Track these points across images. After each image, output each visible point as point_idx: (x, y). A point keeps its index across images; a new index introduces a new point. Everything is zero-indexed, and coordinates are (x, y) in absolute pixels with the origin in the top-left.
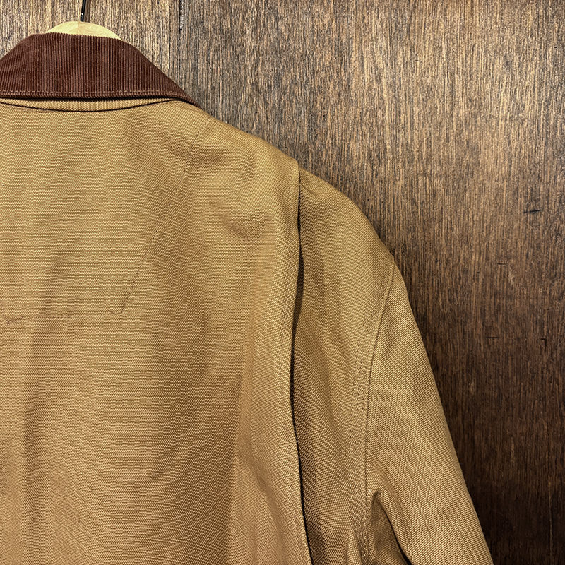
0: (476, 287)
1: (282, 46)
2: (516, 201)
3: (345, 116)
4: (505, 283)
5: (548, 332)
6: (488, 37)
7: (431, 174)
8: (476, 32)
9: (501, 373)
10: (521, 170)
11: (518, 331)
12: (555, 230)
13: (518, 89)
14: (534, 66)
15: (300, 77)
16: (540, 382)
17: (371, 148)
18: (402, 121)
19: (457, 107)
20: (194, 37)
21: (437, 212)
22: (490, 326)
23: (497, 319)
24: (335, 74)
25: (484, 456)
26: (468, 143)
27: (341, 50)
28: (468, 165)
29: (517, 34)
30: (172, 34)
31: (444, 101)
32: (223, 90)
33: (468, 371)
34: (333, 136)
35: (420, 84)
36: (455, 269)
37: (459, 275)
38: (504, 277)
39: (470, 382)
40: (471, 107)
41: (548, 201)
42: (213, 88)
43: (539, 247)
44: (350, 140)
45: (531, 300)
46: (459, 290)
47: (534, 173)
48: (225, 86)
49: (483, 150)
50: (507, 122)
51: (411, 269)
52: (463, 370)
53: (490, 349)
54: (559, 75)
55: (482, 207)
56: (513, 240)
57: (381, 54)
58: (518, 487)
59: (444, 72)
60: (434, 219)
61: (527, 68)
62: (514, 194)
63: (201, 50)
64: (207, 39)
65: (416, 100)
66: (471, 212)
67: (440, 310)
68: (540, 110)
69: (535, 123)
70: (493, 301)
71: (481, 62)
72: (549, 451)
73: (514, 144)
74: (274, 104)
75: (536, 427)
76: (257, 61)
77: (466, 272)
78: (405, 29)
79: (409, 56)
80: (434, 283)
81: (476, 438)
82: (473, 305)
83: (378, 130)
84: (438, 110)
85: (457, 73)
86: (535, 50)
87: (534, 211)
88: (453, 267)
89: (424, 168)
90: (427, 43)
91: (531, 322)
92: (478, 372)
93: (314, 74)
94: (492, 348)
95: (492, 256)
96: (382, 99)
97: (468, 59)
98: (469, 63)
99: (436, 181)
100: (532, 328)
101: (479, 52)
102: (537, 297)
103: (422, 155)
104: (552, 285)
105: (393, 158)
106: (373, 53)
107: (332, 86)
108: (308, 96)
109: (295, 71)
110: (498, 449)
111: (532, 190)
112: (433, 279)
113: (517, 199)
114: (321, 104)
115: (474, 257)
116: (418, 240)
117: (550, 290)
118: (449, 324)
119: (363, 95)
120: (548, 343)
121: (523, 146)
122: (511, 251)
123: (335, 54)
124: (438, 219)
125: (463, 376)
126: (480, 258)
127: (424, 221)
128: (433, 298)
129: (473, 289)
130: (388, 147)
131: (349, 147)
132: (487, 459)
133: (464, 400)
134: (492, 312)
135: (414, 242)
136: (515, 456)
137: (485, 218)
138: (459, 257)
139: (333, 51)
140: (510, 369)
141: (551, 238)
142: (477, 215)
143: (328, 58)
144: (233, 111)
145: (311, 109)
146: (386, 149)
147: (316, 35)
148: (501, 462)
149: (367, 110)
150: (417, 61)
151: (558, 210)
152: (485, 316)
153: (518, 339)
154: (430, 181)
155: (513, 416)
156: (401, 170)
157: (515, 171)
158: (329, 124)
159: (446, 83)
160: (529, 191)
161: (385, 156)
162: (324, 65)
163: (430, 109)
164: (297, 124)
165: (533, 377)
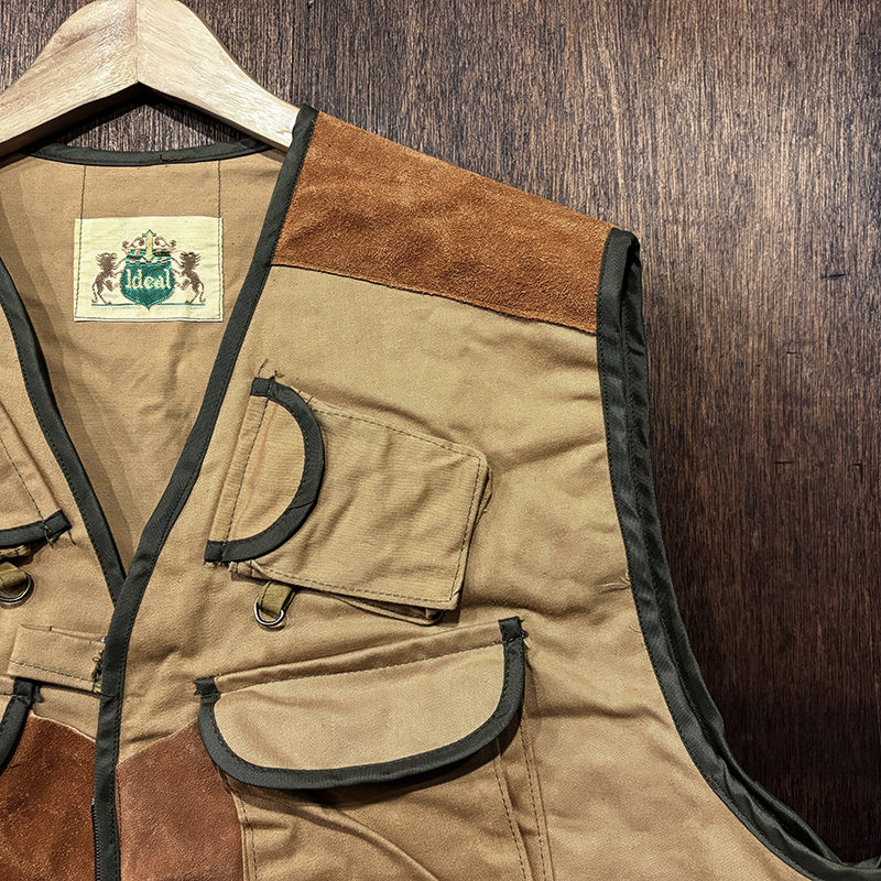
0: (755, 386)
1: (462, 34)
2: (809, 261)
3: (556, 135)
4: (799, 381)
5: (864, 454)
6: (760, 27)
7: (684, 221)
8: (743, 19)
9: (797, 516)
10: (814, 215)
11: (821, 452)
12: (868, 304)
13: (806, 101)
14: (827, 69)
15: (489, 78)
16: (856, 530)
17: (596, 182)
18: (641, 144)
19: (718, 125)
20: (330, 17)
21: (695, 277)
22: (779, 446)
23: (788, 433)
24: (541, 77)
25: (777, 644)
26: (736, 176)
27: (549, 42)
28: (738, 208)
29: (801, 23)
30: (298, 13)
31: (700, 117)
32: (373, 94)
33: (748, 514)
34: (540, 164)
35: (665, 92)
36: (724, 359)
37: (731, 368)
38: (797, 372)
39: (752, 530)
40: (739, 125)
41: (856, 261)
42: (359, 92)
43: (845, 328)
44: (564, 169)
45: (837, 407)
46: (731, 390)
47: (834, 221)
48: (376, 89)
49: (758, 187)
50: (793, 148)
51: (659, 361)
52: (741, 511)
53: (779, 480)
54: (863, 82)
55: (760, 269)
56: (808, 318)
57: (607, 47)
58: (830, 692)
59: (699, 74)
60: (692, 287)
61: (818, 72)
62: (806, 252)
63: (340, 35)
64: (350, 20)
65: (659, 115)
66: (744, 277)
67: (703, 421)
68: (839, 131)
69: (832, 149)
70: (781, 408)
71: (752, 61)
72: (874, 635)
73: (803, 178)
74: (450, 117)
75: (852, 598)
76: (424, 53)
77: (741, 364)
78: (641, 13)
79: (647, 52)
80: (694, 380)
81: (764, 616)
82: (753, 414)
83: (605, 156)
84: (692, 129)
85: (718, 77)
86: (828, 47)
87: (836, 276)
88: (721, 357)
89: (674, 212)
90: (674, 34)
91: (840, 440)
92: (763, 515)
93: (509, 74)
94: (782, 479)
95: (779, 340)
96: (610, 112)
97: (733, 57)
98: (734, 63)
99: (693, 231)
100: (840, 448)
101: (748, 49)
102: (846, 402)
103: (670, 193)
104: (867, 383)
105: (629, 196)
106: (595, 46)
107: (535, 93)
108: (501, 105)
109: (481, 70)
110: (797, 634)
111: (832, 245)
112: (691, 376)
113: (811, 258)
114: (520, 117)
115: (751, 344)
116: (667, 318)
117: (865, 392)
118: (718, 443)
119: (582, 106)
120: (866, 470)
121: (817, 181)
122: (805, 333)
123: (540, 46)
124: (697, 286)
125: (741, 522)
126: (759, 343)
127: (676, 289)
128: (693, 404)
129: (753, 390)
130: (621, 181)
131: (562, 180)
132: (782, 649)
133: (745, 558)
134: (781, 424)
135: (662, 319)
136: (824, 643)
137: (765, 286)
138: (730, 342)
139: (537, 43)
140: (811, 510)
141: (863, 315)
142: (754, 280)
143: (529, 53)
144: (389, 126)
145: (505, 125)
146: (617, 184)
147: (511, 19)
148: (802, 653)
149: (588, 128)
150: (659, 58)
151: (870, 274)
152: (770, 430)
153: (821, 465)
154: (683, 230)
155: (817, 582)
156: (640, 215)
157: (806, 217)
158: (532, 146)
159: (703, 91)
160: (828, 246)
161: (616, 194)
162: (523, 64)
163: (680, 128)
164: (485, 145)
165: (845, 522)
